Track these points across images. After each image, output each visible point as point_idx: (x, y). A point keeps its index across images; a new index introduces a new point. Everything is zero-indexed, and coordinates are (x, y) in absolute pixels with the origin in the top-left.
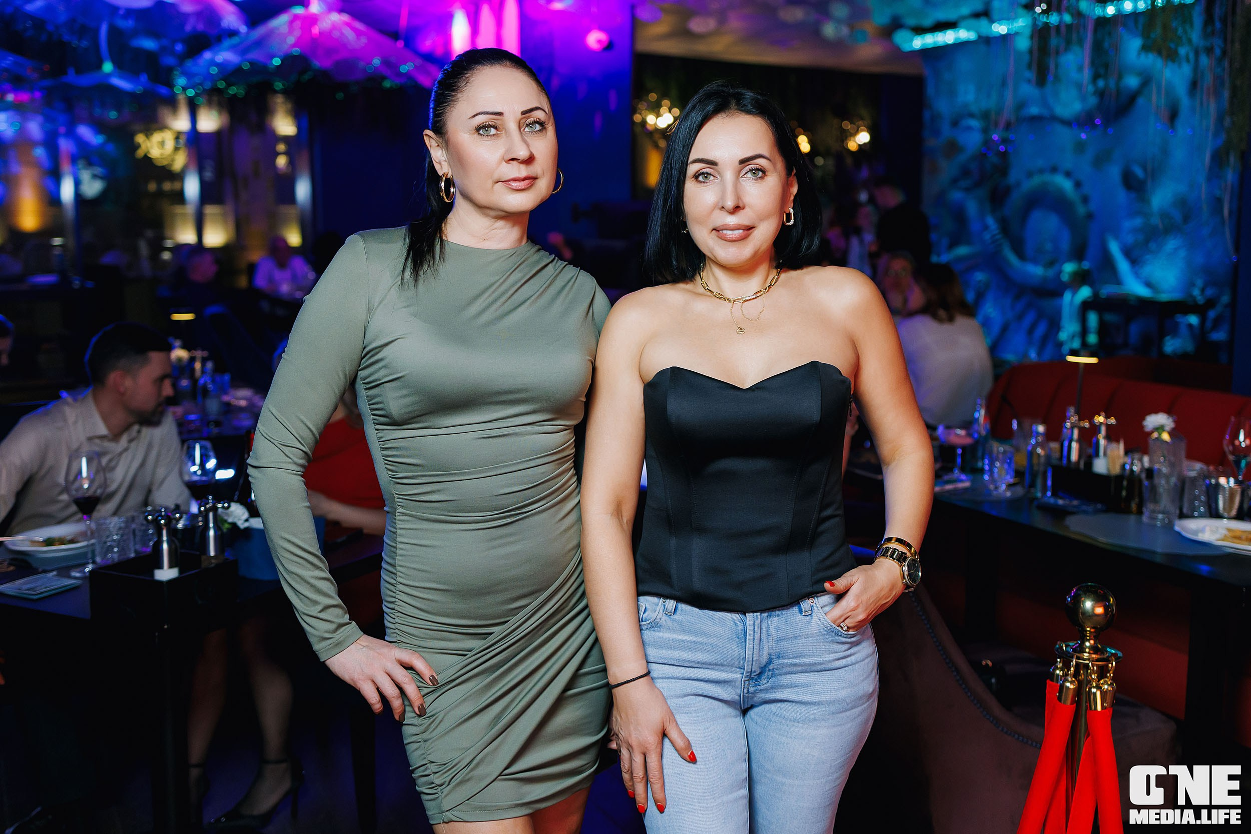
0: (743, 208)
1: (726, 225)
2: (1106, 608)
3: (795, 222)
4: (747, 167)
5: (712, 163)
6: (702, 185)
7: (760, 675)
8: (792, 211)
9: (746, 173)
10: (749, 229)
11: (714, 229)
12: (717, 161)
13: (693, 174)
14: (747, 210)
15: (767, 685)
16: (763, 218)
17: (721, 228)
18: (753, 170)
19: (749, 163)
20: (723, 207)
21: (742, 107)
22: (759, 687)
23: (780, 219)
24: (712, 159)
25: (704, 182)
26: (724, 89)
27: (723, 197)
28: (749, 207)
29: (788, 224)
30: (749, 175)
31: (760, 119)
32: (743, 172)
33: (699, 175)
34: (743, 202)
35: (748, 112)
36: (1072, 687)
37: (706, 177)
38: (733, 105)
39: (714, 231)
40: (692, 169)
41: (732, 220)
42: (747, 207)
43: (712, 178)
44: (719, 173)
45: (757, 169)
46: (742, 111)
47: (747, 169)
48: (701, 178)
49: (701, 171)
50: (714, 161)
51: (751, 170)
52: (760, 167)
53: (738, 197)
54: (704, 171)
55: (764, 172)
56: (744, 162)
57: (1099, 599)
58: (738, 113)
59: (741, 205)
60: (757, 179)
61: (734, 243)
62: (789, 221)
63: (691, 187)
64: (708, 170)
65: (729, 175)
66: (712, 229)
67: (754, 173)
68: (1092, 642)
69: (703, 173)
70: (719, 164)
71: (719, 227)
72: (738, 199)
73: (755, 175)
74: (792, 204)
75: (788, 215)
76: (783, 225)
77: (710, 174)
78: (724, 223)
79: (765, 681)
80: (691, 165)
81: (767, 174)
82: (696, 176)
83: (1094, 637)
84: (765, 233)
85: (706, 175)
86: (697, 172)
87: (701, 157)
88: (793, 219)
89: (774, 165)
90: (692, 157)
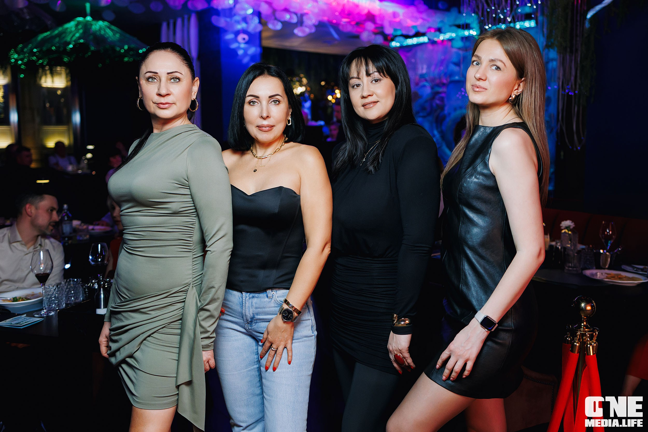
0: (270, 118)
1: (263, 125)
2: (592, 307)
3: (291, 124)
4: (272, 99)
5: (257, 97)
6: (252, 106)
7: (251, 321)
8: (290, 119)
9: (272, 102)
10: (272, 126)
11: (257, 126)
12: (259, 96)
13: (248, 102)
14: (271, 118)
15: (255, 326)
16: (279, 122)
17: (261, 126)
18: (275, 101)
19: (273, 98)
20: (262, 117)
21: (270, 73)
22: (252, 327)
23: (285, 122)
24: (257, 95)
25: (253, 105)
26: (262, 65)
27: (262, 112)
28: (272, 117)
29: (289, 125)
30: (273, 103)
31: (277, 79)
32: (270, 101)
33: (251, 102)
34: (270, 115)
35: (273, 76)
36: (578, 345)
37: (254, 103)
38: (266, 73)
39: (257, 127)
40: (248, 99)
41: (265, 123)
42: (271, 117)
43: (256, 103)
44: (260, 102)
45: (276, 101)
46: (270, 75)
47: (272, 100)
48: (251, 104)
49: (252, 100)
50: (258, 96)
51: (274, 101)
52: (278, 100)
53: (268, 112)
54: (254, 100)
55: (279, 101)
56: (270, 97)
57: (588, 302)
58: (268, 76)
59: (269, 116)
60: (276, 105)
61: (266, 132)
62: (289, 123)
63: (247, 107)
64: (255, 100)
65: (264, 103)
66: (256, 126)
67: (275, 102)
68: (585, 323)
69: (253, 101)
70: (260, 98)
71: (260, 125)
72: (268, 113)
73: (275, 103)
74: (290, 116)
75: (289, 121)
76: (287, 125)
77: (256, 102)
78: (262, 124)
79: (254, 325)
80: (247, 97)
81: (280, 102)
82: (250, 103)
83: (586, 321)
84: (279, 129)
85: (254, 102)
86: (250, 100)
87: (252, 94)
88: (291, 122)
89: (284, 99)
90: (248, 94)
